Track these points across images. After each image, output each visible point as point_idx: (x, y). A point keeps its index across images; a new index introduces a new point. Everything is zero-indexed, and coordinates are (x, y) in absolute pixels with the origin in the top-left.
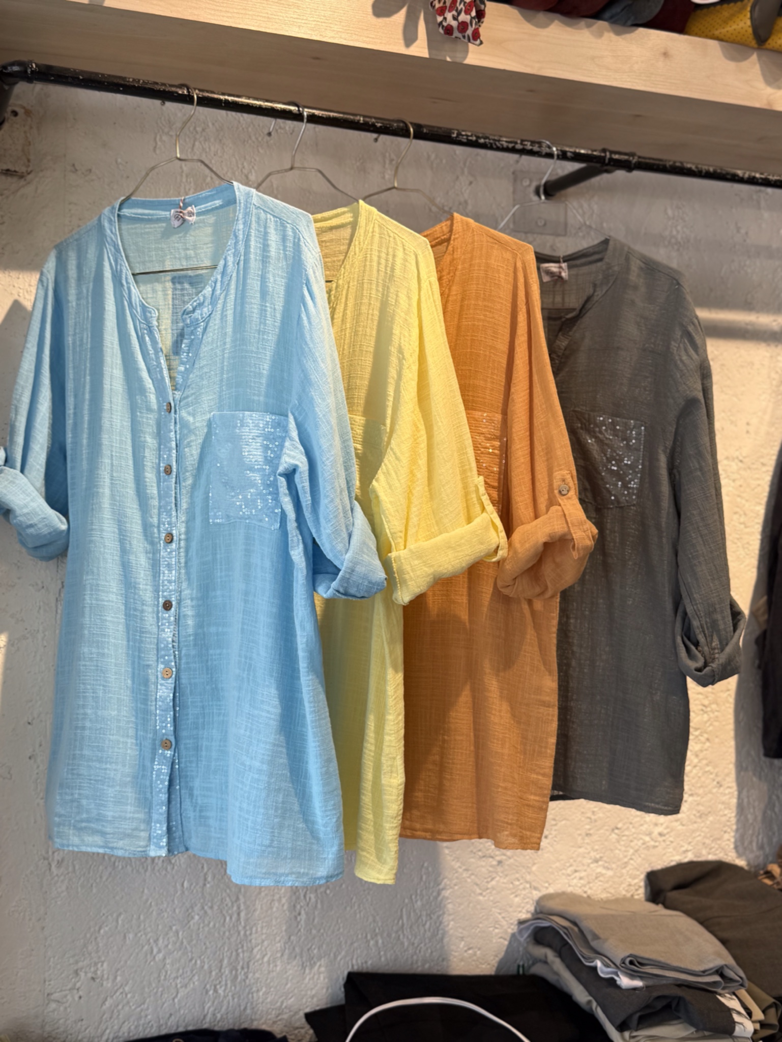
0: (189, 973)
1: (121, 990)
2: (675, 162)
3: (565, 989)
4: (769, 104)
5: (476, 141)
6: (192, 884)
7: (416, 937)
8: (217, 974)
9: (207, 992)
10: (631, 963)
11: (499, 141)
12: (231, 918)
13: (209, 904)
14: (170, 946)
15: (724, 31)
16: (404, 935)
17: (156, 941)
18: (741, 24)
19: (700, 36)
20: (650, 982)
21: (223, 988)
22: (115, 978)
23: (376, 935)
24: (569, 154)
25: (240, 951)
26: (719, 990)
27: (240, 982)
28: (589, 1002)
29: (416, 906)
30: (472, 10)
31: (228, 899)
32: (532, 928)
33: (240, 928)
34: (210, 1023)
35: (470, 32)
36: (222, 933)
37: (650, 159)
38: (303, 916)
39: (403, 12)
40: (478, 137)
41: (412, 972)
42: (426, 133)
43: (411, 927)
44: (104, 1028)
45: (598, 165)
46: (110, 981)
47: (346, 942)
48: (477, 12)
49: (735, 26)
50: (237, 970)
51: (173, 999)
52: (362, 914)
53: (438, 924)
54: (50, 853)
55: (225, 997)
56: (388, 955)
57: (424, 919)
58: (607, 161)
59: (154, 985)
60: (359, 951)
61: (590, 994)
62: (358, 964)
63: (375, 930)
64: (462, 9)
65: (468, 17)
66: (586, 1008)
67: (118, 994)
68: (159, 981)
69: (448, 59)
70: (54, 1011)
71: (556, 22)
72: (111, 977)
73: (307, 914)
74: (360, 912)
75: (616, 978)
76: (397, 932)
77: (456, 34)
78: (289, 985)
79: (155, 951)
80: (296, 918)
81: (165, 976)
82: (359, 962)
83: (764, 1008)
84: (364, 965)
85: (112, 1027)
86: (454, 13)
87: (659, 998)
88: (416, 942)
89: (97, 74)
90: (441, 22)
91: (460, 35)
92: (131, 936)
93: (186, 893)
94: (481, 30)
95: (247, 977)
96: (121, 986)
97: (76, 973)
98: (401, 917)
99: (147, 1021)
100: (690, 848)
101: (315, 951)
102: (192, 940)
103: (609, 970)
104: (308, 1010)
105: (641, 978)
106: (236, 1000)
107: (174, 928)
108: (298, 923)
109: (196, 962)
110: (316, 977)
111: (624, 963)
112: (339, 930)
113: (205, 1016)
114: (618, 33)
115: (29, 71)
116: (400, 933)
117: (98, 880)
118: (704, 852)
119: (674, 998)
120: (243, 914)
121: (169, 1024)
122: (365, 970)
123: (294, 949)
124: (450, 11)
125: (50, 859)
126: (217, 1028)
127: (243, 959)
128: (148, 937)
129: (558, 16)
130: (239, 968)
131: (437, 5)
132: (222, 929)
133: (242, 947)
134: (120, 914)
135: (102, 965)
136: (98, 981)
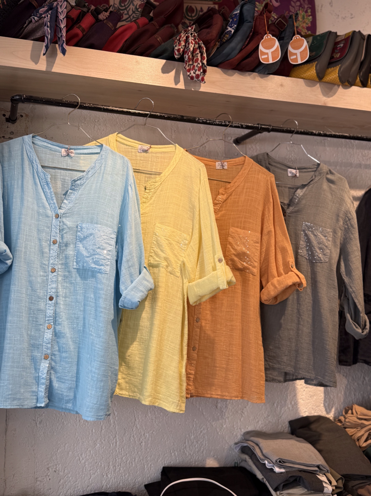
0: (95, 468)
1: (67, 476)
2: (287, 128)
3: (254, 473)
4: (325, 104)
5: (206, 122)
6: (96, 431)
7: (191, 451)
8: (107, 469)
9: (103, 476)
10: (280, 462)
11: (215, 121)
12: (113, 445)
13: (104, 439)
14: (87, 457)
15: (305, 75)
16: (186, 450)
17: (81, 455)
18: (312, 72)
19: (296, 78)
20: (288, 470)
21: (110, 474)
22: (65, 471)
23: (175, 451)
24: (244, 126)
25: (117, 458)
26: (318, 473)
27: (117, 472)
28: (263, 479)
29: (191, 438)
30: (201, 70)
31: (111, 437)
32: (240, 446)
33: (117, 449)
34: (105, 489)
35: (200, 78)
36: (109, 451)
37: (277, 127)
38: (143, 444)
39: (174, 71)
40: (207, 120)
41: (190, 466)
42: (185, 119)
43: (189, 447)
44: (60, 492)
45: (256, 130)
46: (62, 472)
47: (162, 454)
48: (203, 70)
49: (309, 73)
50: (116, 467)
51: (89, 479)
52: (168, 442)
53: (201, 445)
54: (36, 418)
55: (111, 478)
56: (180, 459)
57: (195, 443)
58: (259, 128)
59: (81, 474)
60: (167, 458)
61: (263, 475)
62: (167, 463)
63: (174, 449)
64: (197, 69)
65: (200, 72)
66: (262, 481)
67: (66, 477)
68: (83, 472)
69: (193, 89)
70: (39, 485)
71: (236, 74)
72: (63, 471)
73: (145, 442)
74: (167, 441)
75: (273, 468)
76: (183, 449)
77: (195, 79)
78: (138, 473)
79: (81, 459)
80: (140, 444)
81: (85, 470)
82: (168, 462)
83: (336, 480)
84: (170, 464)
85: (63, 492)
86: (194, 71)
87: (291, 477)
88: (192, 453)
89: (51, 99)
90: (189, 75)
91: (196, 80)
92: (71, 453)
93: (94, 434)
94: (205, 78)
95: (120, 470)
96: (67, 474)
97: (48, 469)
98: (185, 443)
99: (78, 489)
100: (307, 410)
101: (149, 458)
102: (97, 454)
103: (271, 465)
104: (146, 483)
105: (284, 468)
106: (116, 479)
107: (89, 449)
108: (141, 446)
109: (98, 463)
110: (149, 469)
111: (276, 462)
112: (159, 449)
113: (102, 487)
114: (262, 78)
115: (23, 98)
116: (185, 449)
117: (56, 430)
118: (313, 412)
119: (298, 477)
120: (118, 443)
121: (87, 490)
122: (170, 466)
123: (140, 457)
124: (192, 70)
125: (36, 421)
126: (107, 492)
127: (118, 462)
128: (78, 453)
129: (237, 71)
130: (117, 466)
131: (187, 68)
132: (109, 449)
133: (118, 457)
134: (66, 444)
135: (59, 466)
136: (57, 472)
